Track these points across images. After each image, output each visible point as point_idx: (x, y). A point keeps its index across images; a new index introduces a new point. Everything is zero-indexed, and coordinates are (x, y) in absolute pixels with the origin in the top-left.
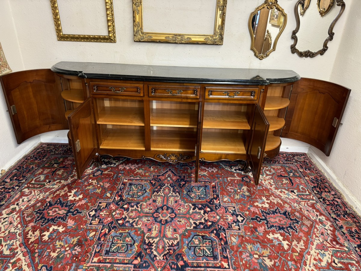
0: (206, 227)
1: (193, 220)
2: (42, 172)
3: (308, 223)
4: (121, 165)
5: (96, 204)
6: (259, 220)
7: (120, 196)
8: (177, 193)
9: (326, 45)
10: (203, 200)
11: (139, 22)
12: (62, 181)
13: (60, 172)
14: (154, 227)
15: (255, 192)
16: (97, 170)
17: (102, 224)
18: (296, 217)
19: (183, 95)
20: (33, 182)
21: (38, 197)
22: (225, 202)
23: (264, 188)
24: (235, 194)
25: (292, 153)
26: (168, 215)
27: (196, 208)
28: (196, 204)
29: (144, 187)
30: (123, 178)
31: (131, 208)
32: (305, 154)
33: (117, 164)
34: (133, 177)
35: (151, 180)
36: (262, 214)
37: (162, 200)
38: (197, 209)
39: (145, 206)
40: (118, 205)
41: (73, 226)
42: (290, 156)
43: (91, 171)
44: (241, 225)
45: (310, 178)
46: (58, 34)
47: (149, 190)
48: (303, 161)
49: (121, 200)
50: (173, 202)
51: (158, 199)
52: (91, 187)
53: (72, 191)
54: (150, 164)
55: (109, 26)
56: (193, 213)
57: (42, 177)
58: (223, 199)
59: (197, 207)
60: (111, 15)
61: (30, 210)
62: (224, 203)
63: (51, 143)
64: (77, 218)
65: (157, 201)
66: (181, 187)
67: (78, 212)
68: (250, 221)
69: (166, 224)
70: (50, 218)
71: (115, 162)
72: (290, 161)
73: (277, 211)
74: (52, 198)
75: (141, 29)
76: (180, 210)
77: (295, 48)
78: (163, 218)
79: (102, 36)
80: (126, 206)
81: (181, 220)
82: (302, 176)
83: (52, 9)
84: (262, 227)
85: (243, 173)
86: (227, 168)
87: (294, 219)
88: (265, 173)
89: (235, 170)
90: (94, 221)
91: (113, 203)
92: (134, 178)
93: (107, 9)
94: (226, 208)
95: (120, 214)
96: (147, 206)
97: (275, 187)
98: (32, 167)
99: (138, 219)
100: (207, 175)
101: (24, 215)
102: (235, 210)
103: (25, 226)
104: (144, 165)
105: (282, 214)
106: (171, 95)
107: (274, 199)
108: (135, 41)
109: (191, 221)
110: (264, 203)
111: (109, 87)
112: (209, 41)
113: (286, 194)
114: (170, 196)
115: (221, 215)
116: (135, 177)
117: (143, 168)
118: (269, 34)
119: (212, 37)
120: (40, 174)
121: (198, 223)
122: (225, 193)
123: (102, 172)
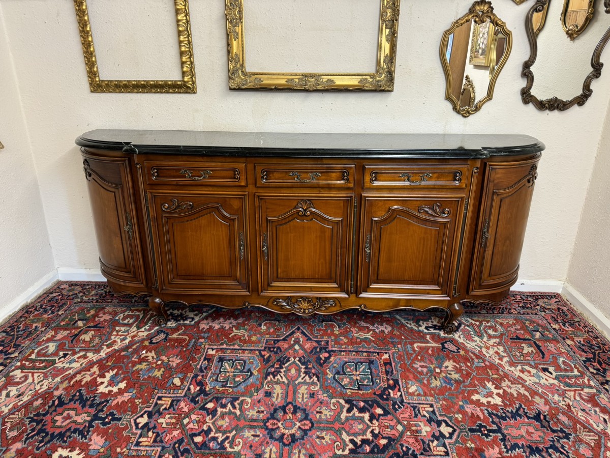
0: (376, 450)
1: (348, 434)
2: (53, 336)
3: (590, 438)
4: (205, 322)
5: (151, 402)
6: (486, 432)
7: (200, 384)
8: (315, 377)
9: (589, 86)
10: (366, 390)
11: (237, 53)
12: (90, 355)
13: (87, 337)
14: (268, 450)
15: (469, 372)
16: (159, 332)
17: (160, 444)
18: (561, 424)
19: (321, 181)
20: (33, 356)
21: (38, 387)
22: (412, 394)
23: (487, 363)
24: (430, 376)
25: (532, 293)
26: (295, 424)
27: (353, 409)
28: (354, 399)
29: (247, 364)
30: (207, 347)
31: (222, 410)
32: (557, 294)
33: (197, 319)
34: (227, 344)
35: (263, 350)
36: (491, 420)
37: (284, 392)
38: (355, 410)
39: (249, 405)
40: (196, 403)
41: (102, 450)
42: (529, 299)
43: (146, 333)
44: (450, 444)
45: (577, 342)
46: (91, 81)
47: (258, 371)
48: (556, 308)
49: (202, 391)
50: (305, 396)
51: (275, 389)
52: (143, 366)
53: (106, 374)
54: (260, 318)
55: (183, 63)
56: (347, 418)
57: (52, 347)
58: (408, 389)
59: (356, 407)
60: (186, 42)
61: (19, 415)
62: (410, 397)
63: (77, 282)
64: (110, 431)
65: (274, 393)
66: (321, 365)
67: (114, 419)
68: (468, 434)
69: (292, 444)
70: (57, 432)
71: (193, 316)
72: (531, 308)
73: (521, 412)
74: (65, 389)
75: (242, 66)
76: (320, 412)
77: (530, 94)
78: (287, 431)
79: (170, 81)
80: (210, 406)
81: (324, 434)
82: (559, 337)
83: (81, 36)
84: (493, 448)
85: (442, 333)
86: (410, 324)
87: (559, 429)
88: (486, 332)
89: (427, 328)
90: (144, 437)
91: (185, 398)
92: (227, 347)
93: (180, 33)
94: (414, 408)
95: (198, 422)
96: (253, 404)
97: (508, 362)
98: (36, 327)
99: (234, 432)
100: (371, 338)
101: (4, 425)
102: (433, 412)
103: (4, 449)
104: (249, 321)
105: (532, 418)
106: (299, 181)
107: (511, 385)
108: (231, 89)
109: (345, 437)
110: (490, 394)
111: (180, 170)
112: (367, 85)
113: (533, 376)
114: (299, 383)
115: (406, 423)
116: (230, 345)
117: (247, 327)
118: (469, 81)
119: (373, 77)
120: (48, 340)
121: (358, 440)
122: (411, 376)
123: (168, 334)
